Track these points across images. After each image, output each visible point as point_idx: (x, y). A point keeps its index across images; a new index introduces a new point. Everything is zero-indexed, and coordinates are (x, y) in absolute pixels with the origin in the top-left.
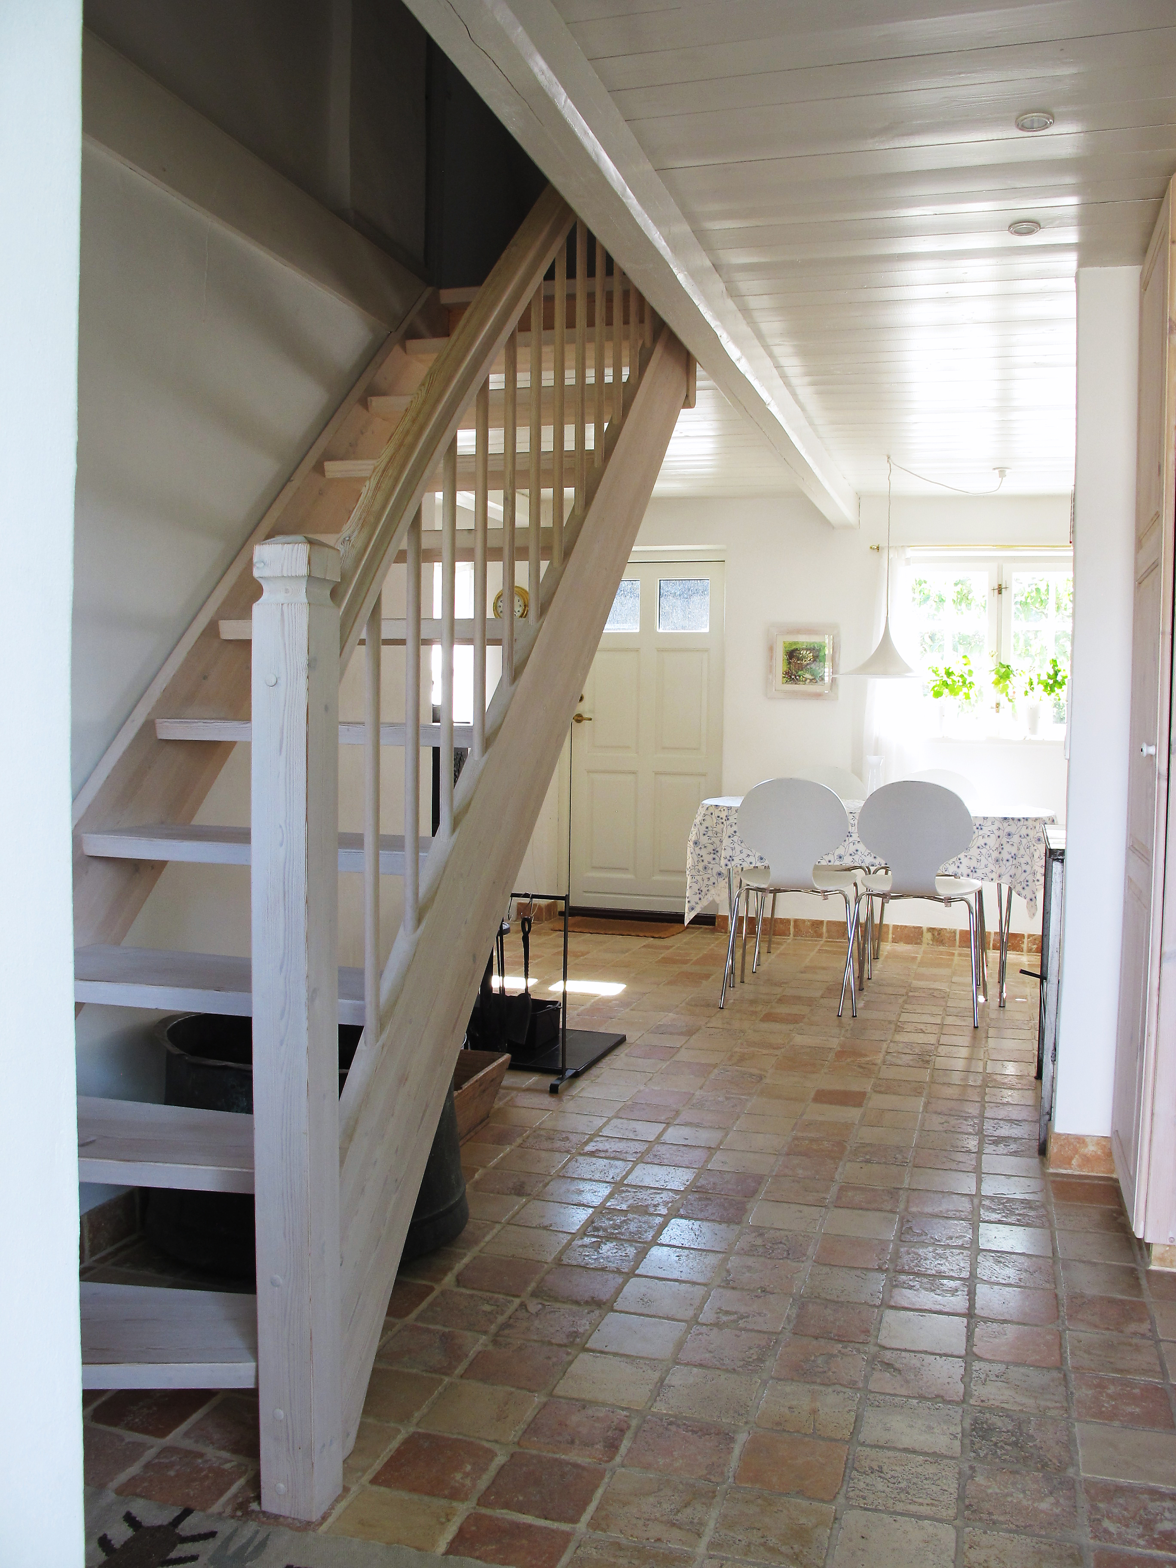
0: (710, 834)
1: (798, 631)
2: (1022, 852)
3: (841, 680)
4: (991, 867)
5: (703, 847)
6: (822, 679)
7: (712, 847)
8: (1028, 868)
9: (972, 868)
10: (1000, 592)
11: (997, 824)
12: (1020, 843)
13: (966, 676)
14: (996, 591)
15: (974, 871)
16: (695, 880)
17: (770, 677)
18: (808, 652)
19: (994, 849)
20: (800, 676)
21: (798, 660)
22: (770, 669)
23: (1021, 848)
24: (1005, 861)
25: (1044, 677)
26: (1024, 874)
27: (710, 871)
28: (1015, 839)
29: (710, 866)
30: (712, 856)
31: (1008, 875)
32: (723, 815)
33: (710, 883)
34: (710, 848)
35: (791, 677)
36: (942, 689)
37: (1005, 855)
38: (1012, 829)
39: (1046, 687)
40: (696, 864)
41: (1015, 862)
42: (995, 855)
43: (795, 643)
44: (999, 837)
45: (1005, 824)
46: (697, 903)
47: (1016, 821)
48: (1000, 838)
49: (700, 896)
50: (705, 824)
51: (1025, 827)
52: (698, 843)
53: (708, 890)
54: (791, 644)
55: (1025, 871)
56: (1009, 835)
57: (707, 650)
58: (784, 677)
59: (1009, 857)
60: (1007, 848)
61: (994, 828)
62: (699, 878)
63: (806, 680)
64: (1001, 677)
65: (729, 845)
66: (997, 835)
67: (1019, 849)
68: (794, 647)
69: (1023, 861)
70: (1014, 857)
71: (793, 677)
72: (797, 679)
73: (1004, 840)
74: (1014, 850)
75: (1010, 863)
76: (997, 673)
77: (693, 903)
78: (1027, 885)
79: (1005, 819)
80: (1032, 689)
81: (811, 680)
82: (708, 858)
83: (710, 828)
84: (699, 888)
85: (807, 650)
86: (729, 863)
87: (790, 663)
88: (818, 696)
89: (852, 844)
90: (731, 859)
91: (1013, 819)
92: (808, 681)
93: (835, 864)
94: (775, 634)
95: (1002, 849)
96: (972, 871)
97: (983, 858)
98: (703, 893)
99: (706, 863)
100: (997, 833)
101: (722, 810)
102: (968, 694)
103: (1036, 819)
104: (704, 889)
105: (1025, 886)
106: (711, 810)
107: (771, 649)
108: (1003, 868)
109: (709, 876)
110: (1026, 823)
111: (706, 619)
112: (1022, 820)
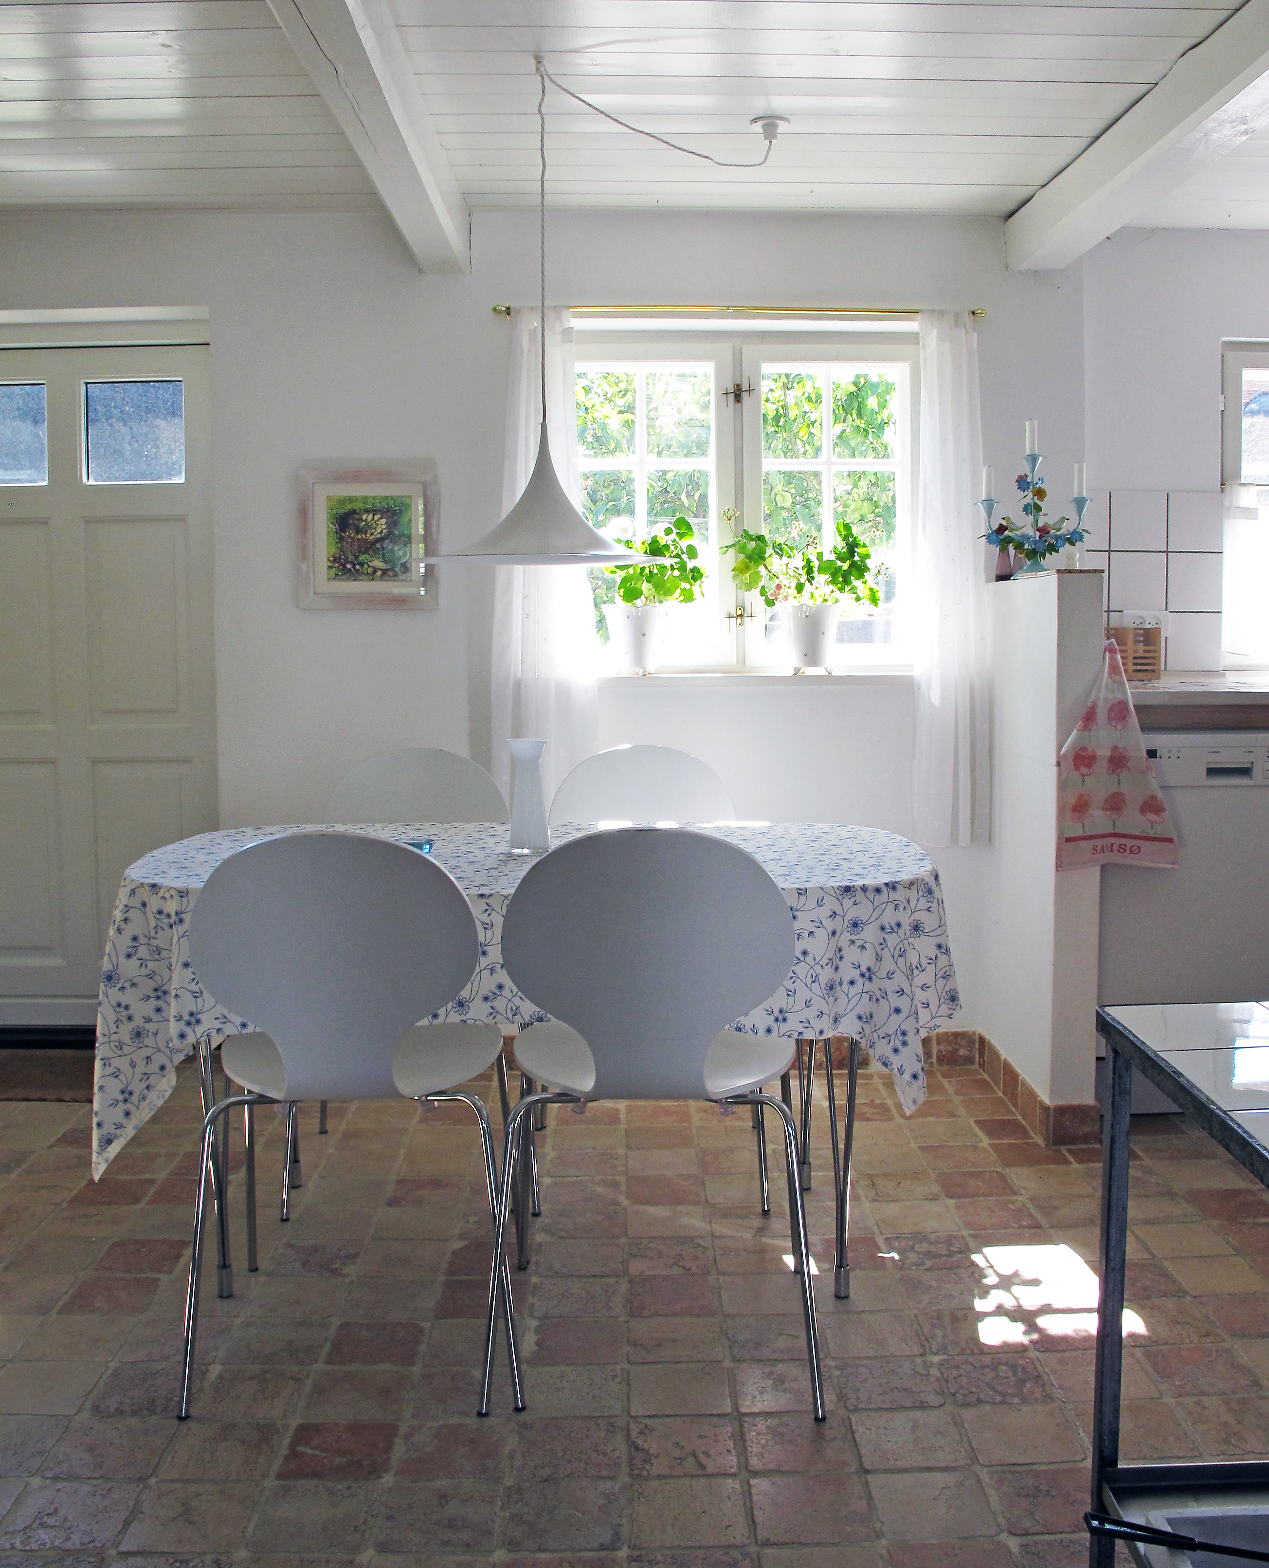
0: (143, 952)
1: (356, 476)
2: (888, 964)
3: (444, 567)
4: (818, 1004)
5: (128, 985)
6: (406, 568)
7: (152, 984)
8: (903, 1002)
9: (776, 1013)
10: (738, 398)
11: (830, 904)
12: (883, 943)
13: (684, 557)
14: (731, 397)
15: (781, 1018)
16: (112, 1070)
17: (304, 567)
18: (376, 517)
19: (823, 962)
20: (362, 564)
21: (357, 533)
22: (304, 550)
23: (886, 954)
24: (845, 986)
25: (829, 556)
26: (894, 1016)
27: (149, 1041)
28: (870, 934)
29: (151, 1027)
30: (153, 1003)
31: (853, 1015)
32: (171, 907)
33: (154, 1067)
34: (147, 986)
35: (344, 566)
36: (639, 584)
37: (848, 972)
38: (863, 911)
39: (834, 575)
40: (113, 1029)
41: (868, 986)
42: (826, 975)
43: (350, 500)
44: (834, 933)
45: (847, 902)
46: (120, 1126)
47: (870, 894)
48: (837, 935)
49: (128, 1106)
50: (130, 930)
51: (891, 906)
52: (115, 977)
53: (148, 1087)
54: (342, 501)
55: (897, 1011)
56: (855, 925)
57: (181, 519)
58: (331, 567)
59: (855, 975)
60: (851, 954)
61: (823, 913)
62: (122, 1063)
63: (375, 572)
64: (750, 558)
65: (187, 986)
66: (830, 930)
67: (879, 958)
68: (348, 507)
69: (890, 986)
70: (868, 975)
71: (349, 566)
72: (357, 571)
73: (845, 938)
74: (866, 960)
75: (858, 988)
76: (742, 549)
77: (109, 1128)
78: (905, 1043)
79: (847, 889)
80: (810, 579)
81: (385, 572)
82: (141, 1010)
83: (142, 940)
84: (121, 1086)
85: (374, 512)
86: (188, 1030)
87: (341, 539)
88: (400, 603)
89: (487, 972)
90: (194, 1019)
91: (864, 889)
92: (379, 573)
93: (449, 1020)
94: (311, 481)
95: (841, 958)
96: (777, 1020)
97: (799, 986)
98: (135, 1098)
99: (138, 1021)
100: (829, 924)
101: (167, 895)
102: (691, 591)
103: (911, 884)
104: (137, 1087)
105: (898, 1043)
106: (145, 894)
107: (304, 512)
108: (843, 999)
109: (148, 1052)
110: (893, 896)
111: (179, 455)
112: (884, 889)
